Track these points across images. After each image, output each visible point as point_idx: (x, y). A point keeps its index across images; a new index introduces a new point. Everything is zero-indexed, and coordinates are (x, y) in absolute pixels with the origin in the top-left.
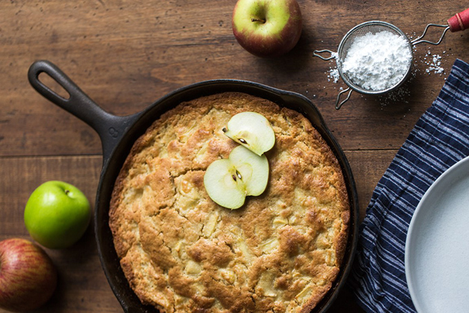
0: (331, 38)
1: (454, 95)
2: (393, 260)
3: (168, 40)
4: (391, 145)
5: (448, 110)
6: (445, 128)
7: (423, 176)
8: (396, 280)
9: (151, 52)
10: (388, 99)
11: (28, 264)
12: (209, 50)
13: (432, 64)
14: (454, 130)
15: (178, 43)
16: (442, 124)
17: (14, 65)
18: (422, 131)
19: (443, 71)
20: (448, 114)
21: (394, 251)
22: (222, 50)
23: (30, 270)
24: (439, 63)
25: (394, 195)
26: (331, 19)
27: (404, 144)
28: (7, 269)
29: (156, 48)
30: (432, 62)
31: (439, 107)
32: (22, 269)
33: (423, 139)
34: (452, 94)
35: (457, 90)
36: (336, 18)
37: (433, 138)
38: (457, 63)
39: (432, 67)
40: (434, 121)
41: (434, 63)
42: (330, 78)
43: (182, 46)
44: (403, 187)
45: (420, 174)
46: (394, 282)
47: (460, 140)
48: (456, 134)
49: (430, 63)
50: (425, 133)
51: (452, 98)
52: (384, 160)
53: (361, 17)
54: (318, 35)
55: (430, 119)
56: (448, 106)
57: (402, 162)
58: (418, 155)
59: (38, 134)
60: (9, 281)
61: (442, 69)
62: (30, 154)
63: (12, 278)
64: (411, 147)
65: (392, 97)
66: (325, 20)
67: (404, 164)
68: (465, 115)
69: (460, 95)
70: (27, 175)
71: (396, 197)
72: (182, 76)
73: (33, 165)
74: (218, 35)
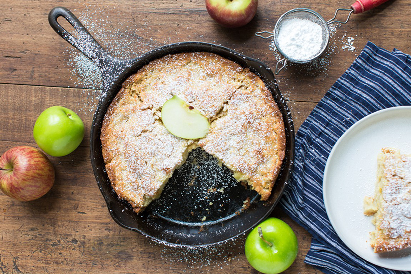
0: (274, 18)
1: (364, 67)
2: (312, 182)
3: (150, 8)
4: (312, 99)
5: (359, 77)
6: (356, 90)
7: (337, 123)
8: (314, 196)
9: (136, 16)
10: (312, 66)
11: (36, 167)
12: (181, 19)
13: (347, 44)
14: (363, 92)
15: (157, 11)
16: (354, 87)
17: (28, 16)
18: (337, 90)
19: (355, 50)
20: (359, 80)
21: (313, 175)
22: (191, 19)
23: (38, 172)
24: (352, 43)
25: (314, 135)
26: (275, 4)
27: (323, 98)
28: (19, 170)
29: (140, 13)
30: (347, 42)
31: (353, 75)
32: (32, 171)
33: (338, 96)
34: (362, 66)
35: (366, 64)
36: (279, 4)
37: (346, 97)
38: (369, 44)
39: (347, 45)
40: (348, 85)
41: (348, 43)
42: (271, 47)
43: (160, 14)
44: (321, 130)
45: (335, 121)
46: (312, 197)
47: (367, 99)
48: (364, 95)
49: (346, 43)
50: (340, 92)
51: (362, 69)
52: (306, 109)
53: (298, 5)
54: (264, 15)
55: (345, 83)
56: (359, 75)
57: (321, 111)
58: (334, 108)
59: (44, 69)
60: (21, 179)
61: (354, 48)
62: (37, 84)
63: (24, 178)
64: (328, 101)
65: (315, 65)
66: (270, 5)
67: (323, 113)
68: (372, 82)
69: (368, 68)
70: (34, 99)
71: (316, 136)
72: (159, 36)
73: (39, 92)
74: (188, 8)
